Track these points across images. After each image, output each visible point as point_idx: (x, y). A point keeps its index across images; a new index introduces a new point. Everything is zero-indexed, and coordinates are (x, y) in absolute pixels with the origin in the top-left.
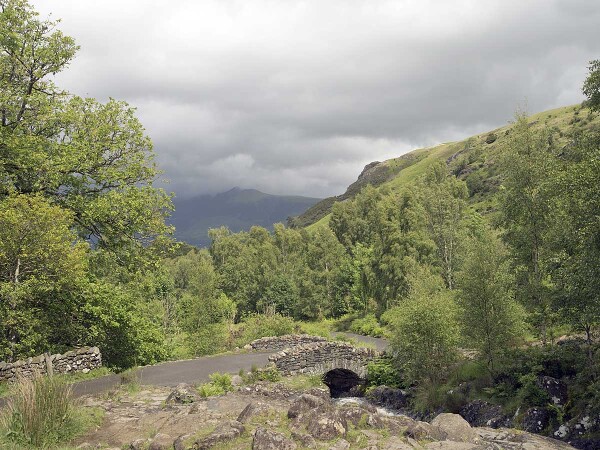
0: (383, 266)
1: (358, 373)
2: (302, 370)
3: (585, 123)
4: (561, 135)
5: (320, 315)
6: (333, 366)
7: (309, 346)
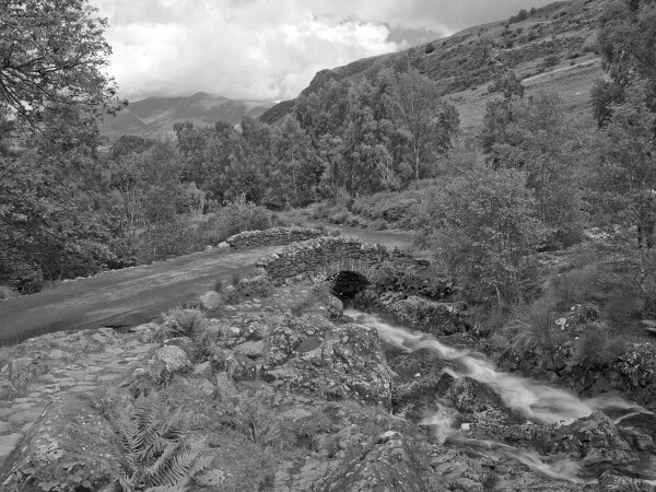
0: (355, 154)
1: (366, 275)
2: (299, 277)
3: (515, 36)
4: (494, 46)
5: (288, 204)
6: (337, 267)
7: (308, 244)
